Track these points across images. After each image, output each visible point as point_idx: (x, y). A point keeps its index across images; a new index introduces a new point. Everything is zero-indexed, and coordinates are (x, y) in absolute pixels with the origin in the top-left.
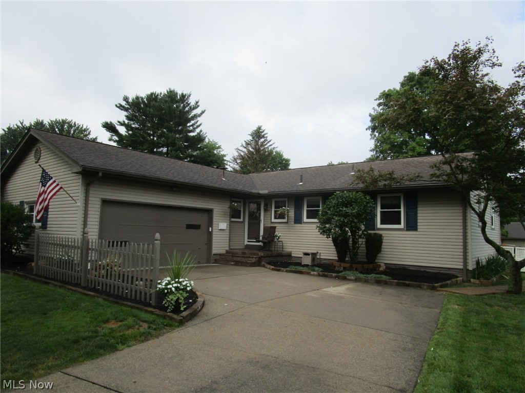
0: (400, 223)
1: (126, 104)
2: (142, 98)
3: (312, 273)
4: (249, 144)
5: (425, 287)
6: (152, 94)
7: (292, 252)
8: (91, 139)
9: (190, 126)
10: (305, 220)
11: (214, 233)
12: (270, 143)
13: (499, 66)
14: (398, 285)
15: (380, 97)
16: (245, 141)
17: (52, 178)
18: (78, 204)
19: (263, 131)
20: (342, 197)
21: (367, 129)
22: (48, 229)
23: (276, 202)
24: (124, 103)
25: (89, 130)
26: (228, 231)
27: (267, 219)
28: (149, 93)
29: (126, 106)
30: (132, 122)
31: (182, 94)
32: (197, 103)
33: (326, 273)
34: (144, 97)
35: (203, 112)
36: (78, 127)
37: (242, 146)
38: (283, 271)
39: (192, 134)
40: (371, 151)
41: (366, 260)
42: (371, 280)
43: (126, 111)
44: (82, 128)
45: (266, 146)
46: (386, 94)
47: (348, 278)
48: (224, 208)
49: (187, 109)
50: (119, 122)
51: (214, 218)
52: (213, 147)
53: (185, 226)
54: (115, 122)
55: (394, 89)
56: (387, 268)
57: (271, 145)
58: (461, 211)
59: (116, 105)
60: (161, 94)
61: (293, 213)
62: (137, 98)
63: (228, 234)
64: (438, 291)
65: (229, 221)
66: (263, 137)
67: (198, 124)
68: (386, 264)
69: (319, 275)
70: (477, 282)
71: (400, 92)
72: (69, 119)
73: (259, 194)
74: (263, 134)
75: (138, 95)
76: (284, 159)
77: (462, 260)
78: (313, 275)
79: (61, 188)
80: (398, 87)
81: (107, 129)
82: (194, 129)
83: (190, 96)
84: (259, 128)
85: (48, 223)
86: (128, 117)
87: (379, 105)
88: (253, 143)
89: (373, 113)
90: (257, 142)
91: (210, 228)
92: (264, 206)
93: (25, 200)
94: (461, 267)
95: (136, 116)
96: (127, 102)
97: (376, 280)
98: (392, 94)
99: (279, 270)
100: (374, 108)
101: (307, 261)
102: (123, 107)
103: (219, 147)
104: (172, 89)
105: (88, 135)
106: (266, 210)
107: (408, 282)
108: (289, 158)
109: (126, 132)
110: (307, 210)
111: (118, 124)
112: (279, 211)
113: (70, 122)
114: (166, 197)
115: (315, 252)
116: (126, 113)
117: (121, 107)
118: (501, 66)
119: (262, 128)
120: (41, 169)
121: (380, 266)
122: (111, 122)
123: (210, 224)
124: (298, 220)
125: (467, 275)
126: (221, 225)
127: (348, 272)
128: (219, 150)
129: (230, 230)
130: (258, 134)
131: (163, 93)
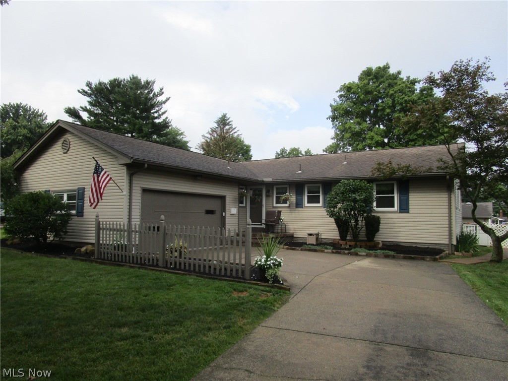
0: (393, 206)
1: (89, 90)
2: (105, 84)
3: (326, 251)
4: (214, 131)
5: (428, 259)
6: (115, 80)
7: (294, 234)
8: (48, 124)
9: (154, 112)
10: (306, 204)
11: (227, 217)
12: (235, 131)
13: (493, 80)
14: (404, 258)
15: (341, 89)
16: (211, 129)
17: (103, 169)
18: (125, 193)
19: (228, 119)
20: (349, 185)
21: (327, 119)
22: (85, 216)
23: (277, 188)
24: (86, 89)
25: (45, 115)
26: (237, 215)
27: (268, 204)
28: (112, 79)
29: (89, 92)
30: (96, 108)
31: (147, 81)
32: (161, 89)
33: (339, 251)
34: (107, 83)
35: (168, 99)
36: (33, 112)
37: (208, 133)
38: (298, 250)
39: (157, 121)
40: (332, 139)
41: (366, 239)
42: (380, 255)
43: (89, 97)
44: (37, 112)
45: (231, 133)
46: (347, 87)
47: (359, 254)
48: (235, 195)
49: (151, 95)
50: (81, 108)
51: (227, 204)
52: (176, 133)
53: (204, 212)
54: (77, 107)
55: (354, 82)
56: (383, 245)
57: (236, 132)
58: (447, 196)
59: (79, 91)
60: (124, 80)
61: (295, 198)
62: (100, 84)
63: (237, 218)
64: (439, 262)
65: (237, 207)
66: (228, 124)
67: (162, 111)
68: (382, 241)
69: (333, 253)
70: (460, 254)
71: (360, 86)
72: (24, 104)
73: (263, 181)
74: (228, 121)
75: (101, 81)
76: (245, 145)
77: (448, 237)
78: (327, 253)
79: (111, 178)
80: (356, 81)
81: (70, 114)
82: (160, 115)
83: (154, 82)
84: (224, 116)
85: (85, 211)
86: (90, 103)
87: (340, 96)
88: (219, 130)
89: (333, 104)
90: (222, 129)
91: (224, 213)
92: (266, 192)
93: (51, 189)
94: (447, 242)
95: (99, 102)
96: (90, 88)
97: (385, 255)
98: (352, 87)
99: (294, 249)
100: (334, 100)
101: (312, 240)
102: (86, 92)
103: (182, 134)
104: (135, 76)
105: (45, 120)
106: (267, 196)
107: (413, 256)
108: (250, 144)
109: (88, 117)
110: (308, 196)
111: (81, 109)
112: (283, 197)
113: (25, 106)
114: (191, 185)
115: (317, 232)
116: (89, 99)
117: (84, 93)
118: (494, 80)
119: (227, 116)
120: (95, 162)
121: (379, 243)
122: (74, 108)
123: (224, 209)
124: (299, 205)
125: (452, 249)
126: (232, 210)
127: (358, 249)
128: (181, 136)
129: (238, 214)
130: (223, 122)
131: (126, 79)
